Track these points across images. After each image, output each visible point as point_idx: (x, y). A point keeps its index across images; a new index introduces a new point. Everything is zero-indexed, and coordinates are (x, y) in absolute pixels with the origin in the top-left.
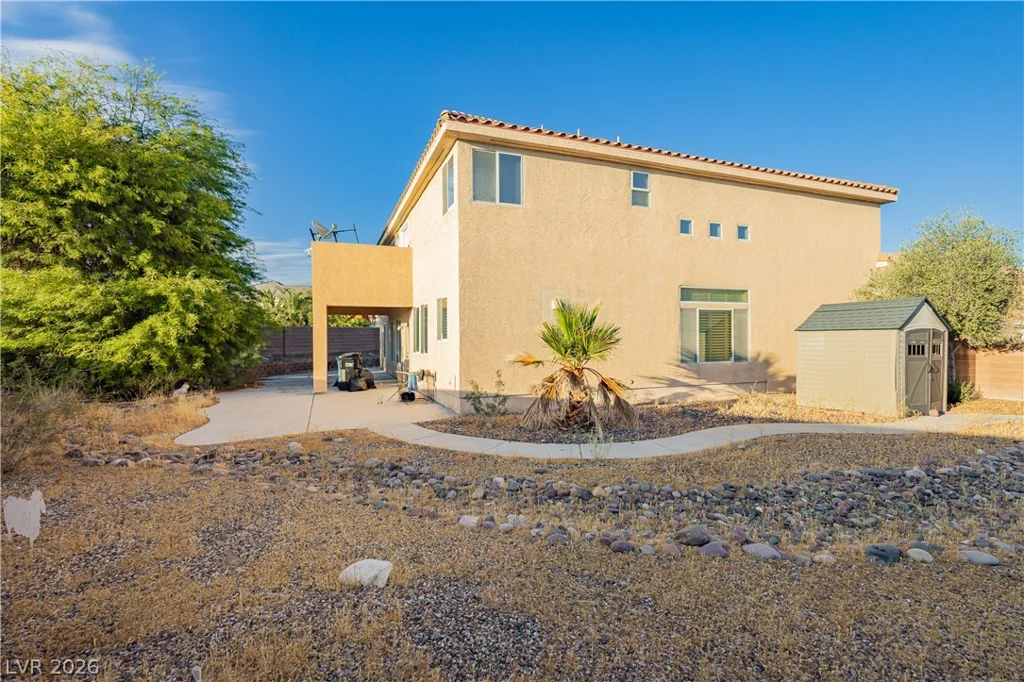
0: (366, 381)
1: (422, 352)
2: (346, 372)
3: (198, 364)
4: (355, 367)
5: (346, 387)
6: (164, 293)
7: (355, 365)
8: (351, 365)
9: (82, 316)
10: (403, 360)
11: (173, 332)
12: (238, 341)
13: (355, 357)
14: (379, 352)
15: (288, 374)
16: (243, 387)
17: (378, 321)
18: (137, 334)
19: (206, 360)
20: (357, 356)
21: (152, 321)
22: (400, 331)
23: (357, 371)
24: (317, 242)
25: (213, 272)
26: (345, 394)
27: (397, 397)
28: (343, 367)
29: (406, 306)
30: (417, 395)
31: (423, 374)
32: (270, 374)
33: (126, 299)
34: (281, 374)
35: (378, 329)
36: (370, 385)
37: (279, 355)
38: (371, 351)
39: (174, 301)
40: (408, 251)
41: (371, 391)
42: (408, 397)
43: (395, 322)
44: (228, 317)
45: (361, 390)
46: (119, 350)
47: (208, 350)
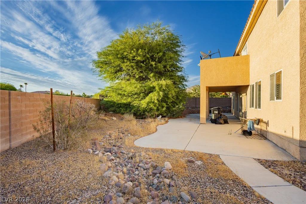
0: (224, 120)
1: (256, 108)
2: (214, 115)
3: (164, 109)
4: (219, 113)
5: (214, 122)
6: (155, 86)
7: (219, 112)
8: (217, 112)
9: (136, 94)
10: (243, 111)
11: (156, 98)
12: (177, 101)
13: (219, 108)
14: (231, 107)
15: (196, 113)
16: (179, 118)
17: (231, 95)
18: (147, 99)
19: (167, 108)
20: (220, 108)
21: (151, 95)
22: (241, 98)
23: (220, 115)
24: (203, 60)
25: (170, 78)
26: (214, 125)
27: (240, 132)
28: (213, 113)
29: (245, 85)
30: (253, 132)
31: (259, 121)
32: (191, 113)
33: (145, 88)
34: (194, 113)
35: (231, 98)
36: (226, 122)
37: (194, 107)
38: (228, 107)
39: (157, 88)
40: (247, 57)
41: (226, 125)
42: (247, 133)
43: (239, 94)
44: (172, 93)
45: (221, 124)
46: (143, 104)
47: (167, 104)
